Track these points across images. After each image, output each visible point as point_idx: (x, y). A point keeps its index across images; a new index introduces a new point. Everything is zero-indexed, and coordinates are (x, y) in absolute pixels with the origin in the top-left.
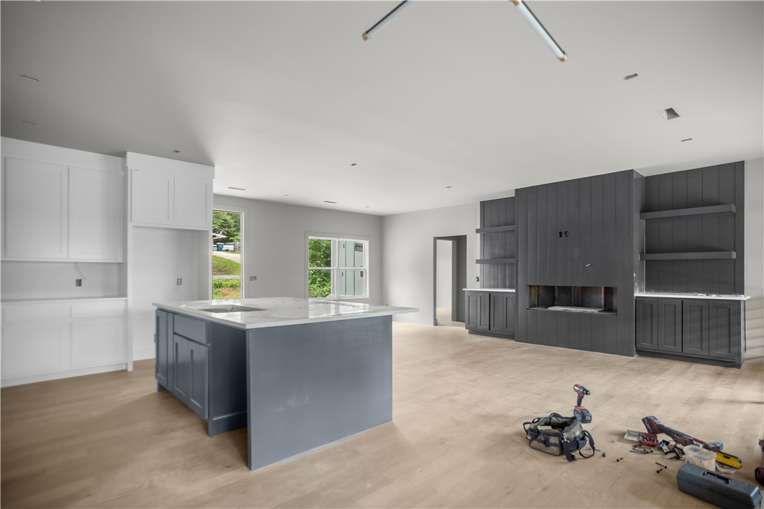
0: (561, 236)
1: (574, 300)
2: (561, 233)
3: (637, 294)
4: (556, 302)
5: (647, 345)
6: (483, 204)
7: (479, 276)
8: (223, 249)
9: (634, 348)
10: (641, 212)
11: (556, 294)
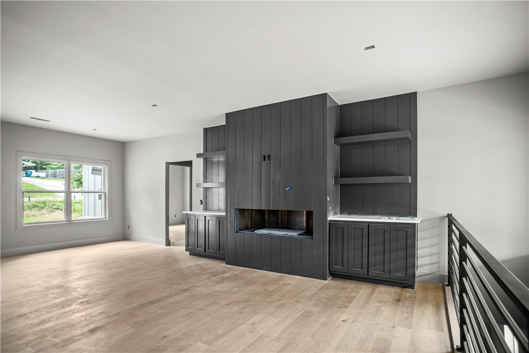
0: (264, 160)
1: (281, 222)
2: (264, 156)
3: (331, 217)
4: (266, 224)
5: (338, 268)
6: (206, 130)
7: (202, 199)
8: (32, 175)
9: (328, 271)
10: (336, 137)
11: (266, 217)
